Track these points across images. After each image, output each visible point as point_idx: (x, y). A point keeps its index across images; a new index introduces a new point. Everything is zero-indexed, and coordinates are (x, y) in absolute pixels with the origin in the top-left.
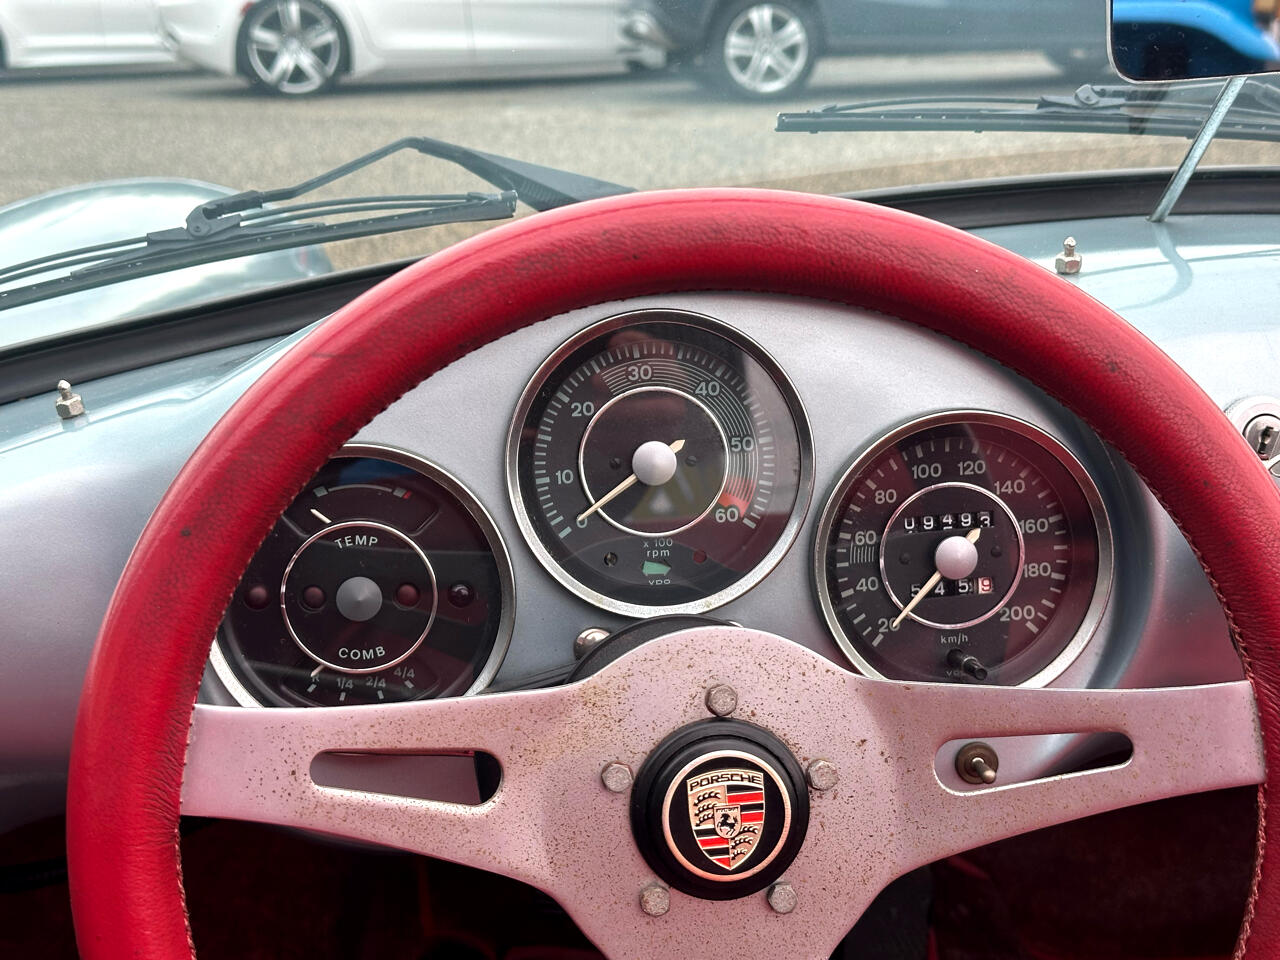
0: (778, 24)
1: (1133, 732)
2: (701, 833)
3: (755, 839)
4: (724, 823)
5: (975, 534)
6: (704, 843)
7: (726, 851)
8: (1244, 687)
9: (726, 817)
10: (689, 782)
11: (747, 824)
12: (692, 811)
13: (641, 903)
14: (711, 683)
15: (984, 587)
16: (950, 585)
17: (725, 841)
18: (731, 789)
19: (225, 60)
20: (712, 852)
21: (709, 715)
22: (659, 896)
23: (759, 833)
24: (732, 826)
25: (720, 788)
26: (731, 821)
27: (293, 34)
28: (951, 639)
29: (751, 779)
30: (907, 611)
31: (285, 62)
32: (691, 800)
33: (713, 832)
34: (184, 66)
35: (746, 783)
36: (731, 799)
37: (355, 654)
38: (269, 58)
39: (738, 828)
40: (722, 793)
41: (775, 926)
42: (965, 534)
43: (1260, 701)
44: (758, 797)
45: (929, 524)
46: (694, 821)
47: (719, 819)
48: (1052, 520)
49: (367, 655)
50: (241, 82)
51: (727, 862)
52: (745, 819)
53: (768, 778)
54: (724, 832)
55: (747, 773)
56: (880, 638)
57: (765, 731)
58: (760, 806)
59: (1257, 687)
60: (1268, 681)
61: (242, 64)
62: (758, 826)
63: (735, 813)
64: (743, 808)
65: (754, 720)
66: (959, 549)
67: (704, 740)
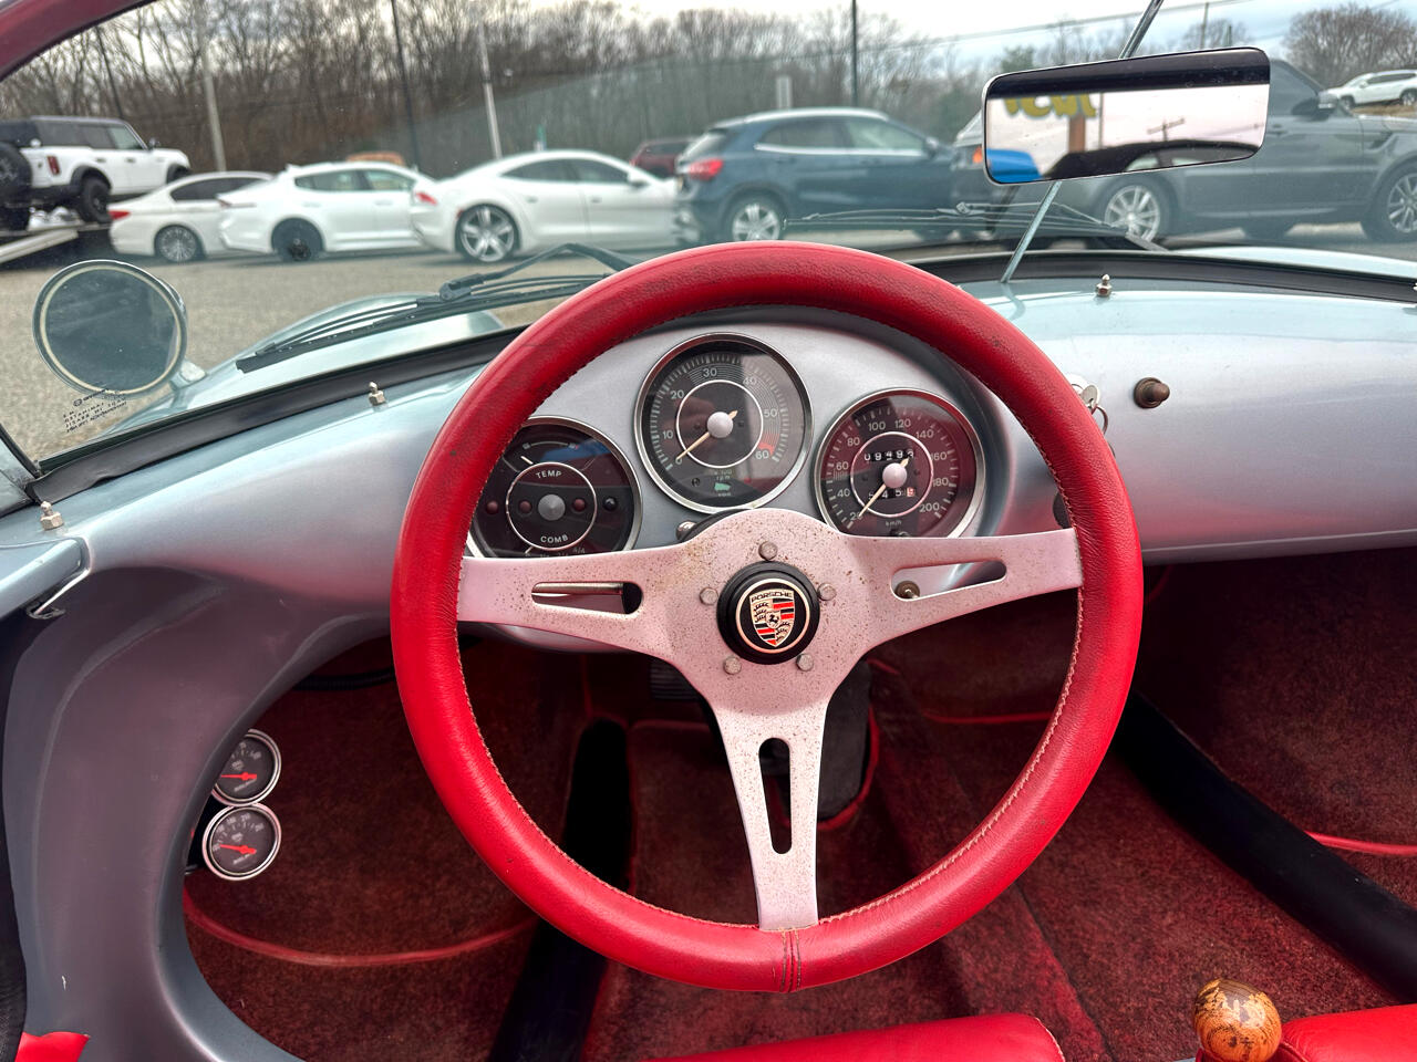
0: (762, 214)
1: (1006, 561)
2: (758, 626)
3: (789, 629)
4: (771, 620)
5: (906, 462)
6: (760, 631)
7: (773, 636)
8: (1070, 532)
9: (773, 616)
10: (751, 597)
11: (784, 620)
12: (753, 614)
13: (725, 668)
14: (762, 541)
15: (910, 492)
16: (891, 492)
17: (772, 630)
18: (774, 600)
19: (449, 244)
20: (765, 637)
21: (762, 559)
22: (735, 662)
23: (792, 626)
24: (776, 622)
25: (769, 600)
26: (775, 619)
27: (488, 227)
28: (893, 523)
29: (787, 595)
30: (867, 508)
31: (483, 244)
32: (753, 608)
33: (765, 625)
34: (426, 248)
35: (784, 597)
36: (775, 606)
37: (550, 540)
38: (473, 242)
39: (779, 622)
40: (770, 603)
41: (800, 678)
42: (899, 462)
43: (1080, 539)
44: (791, 604)
45: (878, 457)
46: (754, 619)
47: (768, 618)
48: (949, 452)
49: (558, 540)
50: (458, 256)
51: (772, 642)
52: (783, 617)
53: (796, 593)
54: (772, 625)
56: (851, 523)
57: (794, 568)
58: (792, 610)
59: (1078, 530)
60: (1085, 527)
61: (459, 246)
62: (791, 621)
63: (779, 614)
64: (782, 611)
65: (787, 561)
66: (896, 471)
67: (759, 573)
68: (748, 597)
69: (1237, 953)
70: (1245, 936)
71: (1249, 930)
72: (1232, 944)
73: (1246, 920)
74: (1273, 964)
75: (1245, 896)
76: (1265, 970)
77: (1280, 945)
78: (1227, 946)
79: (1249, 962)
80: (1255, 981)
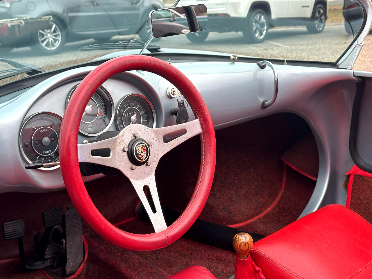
2: (139, 155)
3: (146, 154)
4: (142, 153)
6: (140, 156)
7: (142, 157)
12: (138, 151)
14: (134, 133)
17: (142, 155)
18: (141, 147)
20: (141, 157)
25: (140, 147)
32: (137, 150)
33: (140, 154)
35: (143, 146)
36: (142, 149)
39: (143, 153)
40: (141, 148)
43: (200, 121)
44: (145, 148)
46: (138, 153)
47: (141, 152)
51: (143, 158)
52: (144, 151)
53: (145, 145)
54: (142, 154)
55: (143, 144)
59: (200, 119)
60: (201, 117)
62: (146, 152)
63: (143, 151)
64: (144, 150)
65: (140, 137)
68: (136, 148)
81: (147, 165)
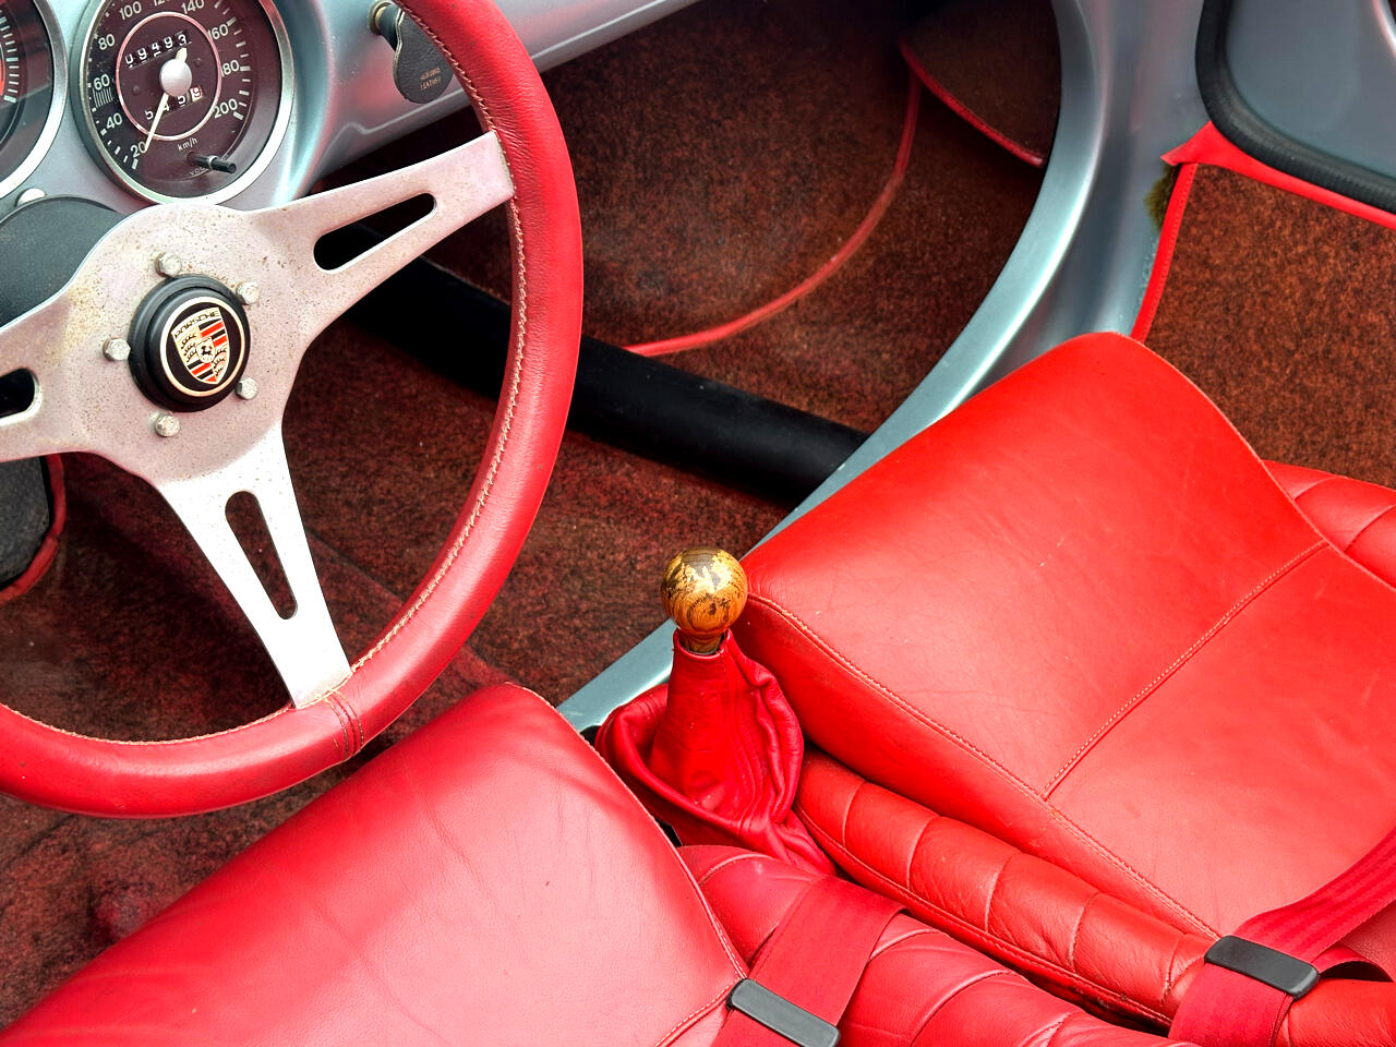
2: (190, 367)
3: (227, 356)
4: (204, 353)
6: (196, 372)
7: (210, 372)
8: (493, 138)
9: (204, 348)
10: (173, 333)
11: (218, 348)
12: (181, 352)
14: (155, 256)
17: (207, 365)
18: (201, 327)
20: (202, 377)
21: (162, 279)
23: (228, 350)
24: (209, 353)
25: (194, 329)
26: (207, 350)
29: (212, 315)
32: (179, 345)
33: (199, 362)
35: (210, 319)
39: (213, 352)
40: (198, 333)
41: (247, 409)
43: (503, 144)
44: (219, 326)
46: (184, 359)
47: (200, 351)
51: (213, 379)
52: (216, 344)
53: (222, 309)
54: (206, 359)
55: (208, 311)
58: (223, 332)
62: (226, 346)
63: (210, 343)
64: (213, 337)
67: (170, 299)
68: (170, 336)
69: (603, 525)
70: (604, 501)
71: (605, 492)
72: (595, 517)
73: (597, 483)
74: (643, 520)
75: (586, 453)
76: (638, 531)
77: (641, 495)
78: (591, 522)
79: (619, 530)
80: (634, 547)
81: (241, 398)
